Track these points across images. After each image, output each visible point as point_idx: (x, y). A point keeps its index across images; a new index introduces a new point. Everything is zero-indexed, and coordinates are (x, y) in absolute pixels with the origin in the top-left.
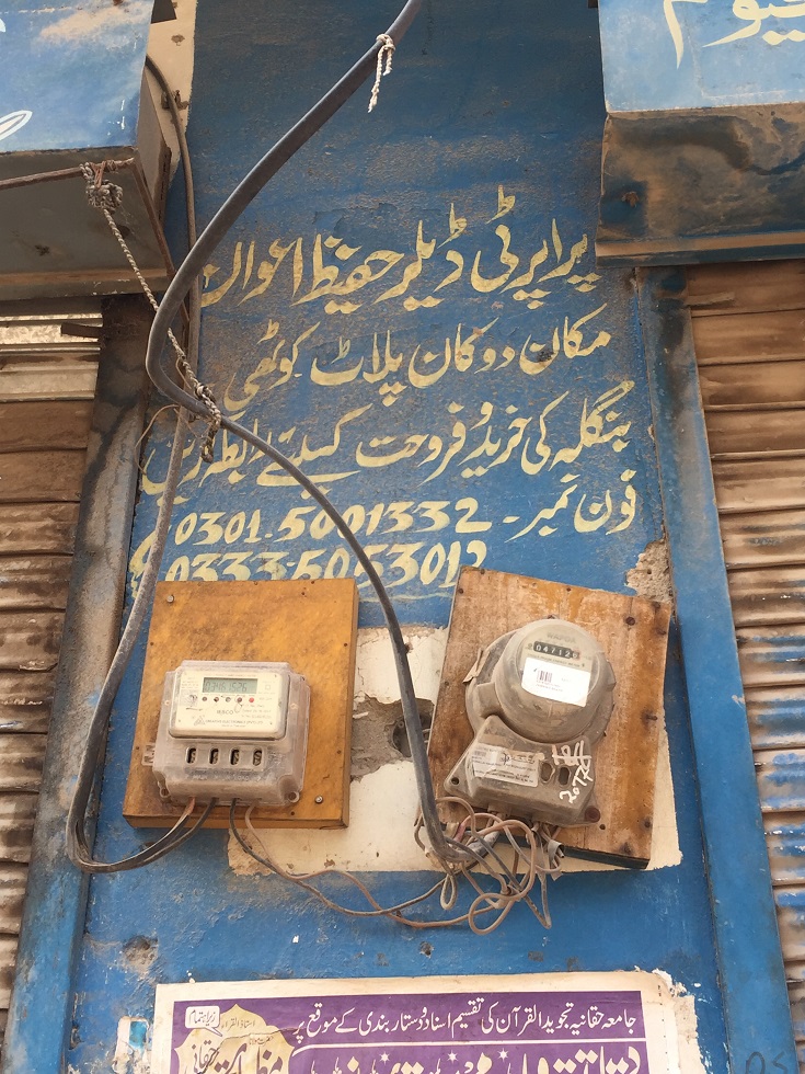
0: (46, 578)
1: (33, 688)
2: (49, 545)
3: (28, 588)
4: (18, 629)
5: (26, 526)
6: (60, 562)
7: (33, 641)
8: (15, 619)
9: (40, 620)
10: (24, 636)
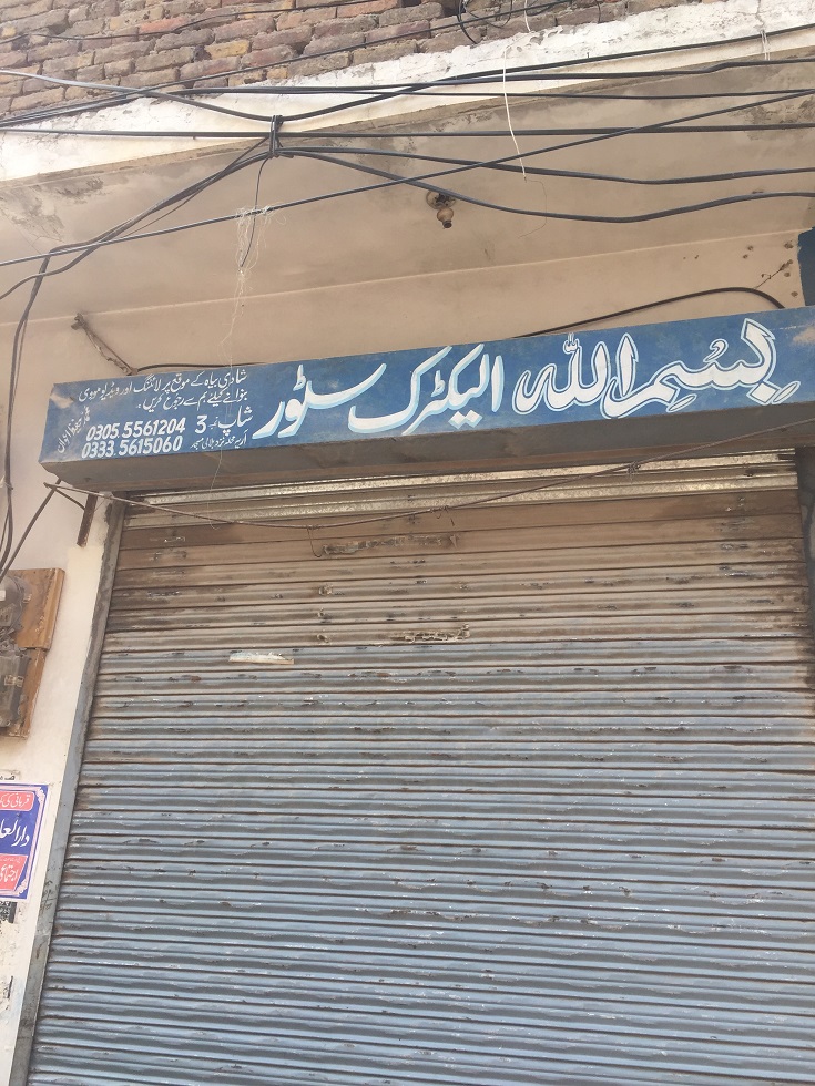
0: (795, 572)
1: (801, 619)
2: (794, 558)
3: (787, 577)
4: (788, 594)
5: (780, 549)
6: (801, 565)
7: (796, 600)
8: (786, 590)
9: (798, 591)
10: (792, 597)
